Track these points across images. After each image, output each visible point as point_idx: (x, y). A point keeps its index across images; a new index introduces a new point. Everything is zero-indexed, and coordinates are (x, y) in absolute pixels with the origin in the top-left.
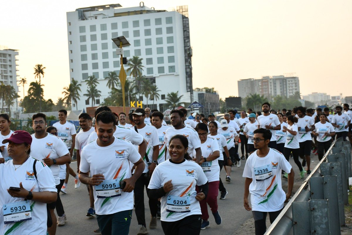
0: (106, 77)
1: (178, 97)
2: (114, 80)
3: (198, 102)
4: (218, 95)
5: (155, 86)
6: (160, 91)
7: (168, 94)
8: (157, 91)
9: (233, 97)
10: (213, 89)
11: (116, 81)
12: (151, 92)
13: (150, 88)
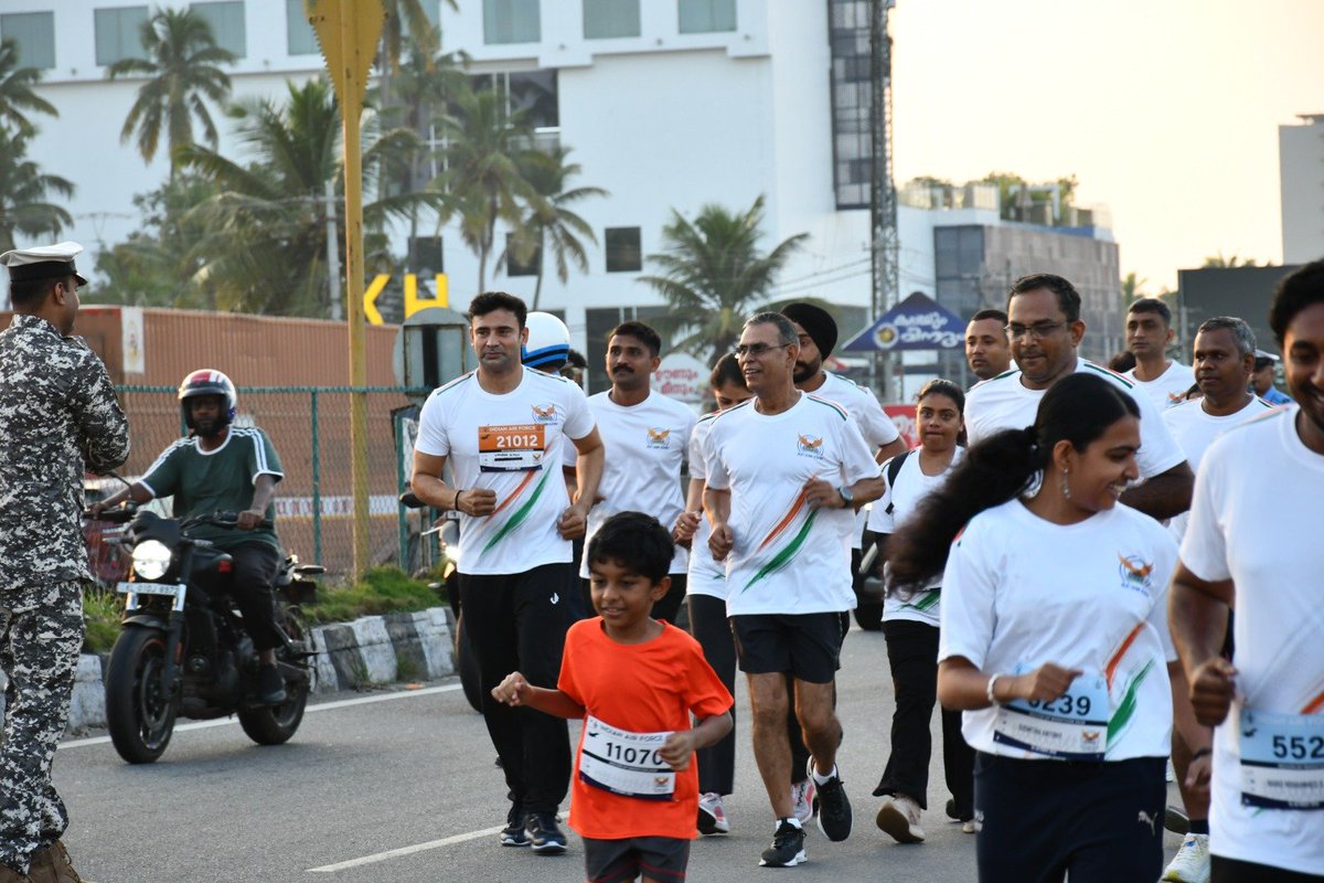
0: (114, 58)
1: (763, 248)
2: (187, 87)
3: (930, 292)
4: (1113, 249)
5: (550, 153)
6: (601, 192)
7: (673, 224)
8: (571, 195)
9: (1239, 263)
10: (1067, 187)
11: (204, 97)
12: (520, 202)
13: (507, 163)
